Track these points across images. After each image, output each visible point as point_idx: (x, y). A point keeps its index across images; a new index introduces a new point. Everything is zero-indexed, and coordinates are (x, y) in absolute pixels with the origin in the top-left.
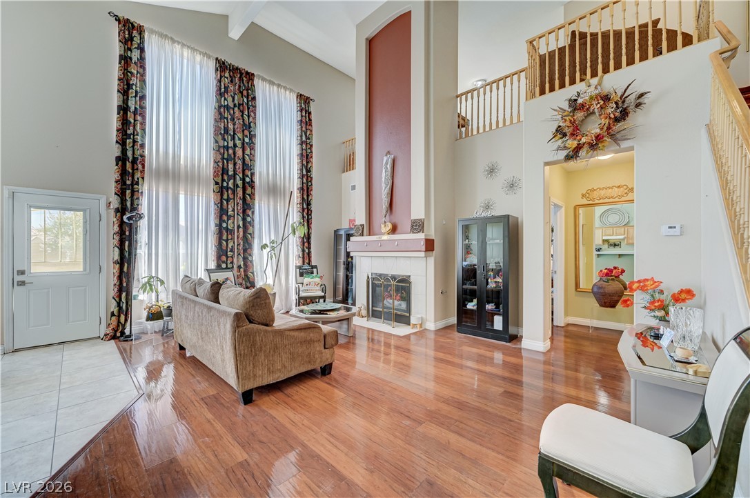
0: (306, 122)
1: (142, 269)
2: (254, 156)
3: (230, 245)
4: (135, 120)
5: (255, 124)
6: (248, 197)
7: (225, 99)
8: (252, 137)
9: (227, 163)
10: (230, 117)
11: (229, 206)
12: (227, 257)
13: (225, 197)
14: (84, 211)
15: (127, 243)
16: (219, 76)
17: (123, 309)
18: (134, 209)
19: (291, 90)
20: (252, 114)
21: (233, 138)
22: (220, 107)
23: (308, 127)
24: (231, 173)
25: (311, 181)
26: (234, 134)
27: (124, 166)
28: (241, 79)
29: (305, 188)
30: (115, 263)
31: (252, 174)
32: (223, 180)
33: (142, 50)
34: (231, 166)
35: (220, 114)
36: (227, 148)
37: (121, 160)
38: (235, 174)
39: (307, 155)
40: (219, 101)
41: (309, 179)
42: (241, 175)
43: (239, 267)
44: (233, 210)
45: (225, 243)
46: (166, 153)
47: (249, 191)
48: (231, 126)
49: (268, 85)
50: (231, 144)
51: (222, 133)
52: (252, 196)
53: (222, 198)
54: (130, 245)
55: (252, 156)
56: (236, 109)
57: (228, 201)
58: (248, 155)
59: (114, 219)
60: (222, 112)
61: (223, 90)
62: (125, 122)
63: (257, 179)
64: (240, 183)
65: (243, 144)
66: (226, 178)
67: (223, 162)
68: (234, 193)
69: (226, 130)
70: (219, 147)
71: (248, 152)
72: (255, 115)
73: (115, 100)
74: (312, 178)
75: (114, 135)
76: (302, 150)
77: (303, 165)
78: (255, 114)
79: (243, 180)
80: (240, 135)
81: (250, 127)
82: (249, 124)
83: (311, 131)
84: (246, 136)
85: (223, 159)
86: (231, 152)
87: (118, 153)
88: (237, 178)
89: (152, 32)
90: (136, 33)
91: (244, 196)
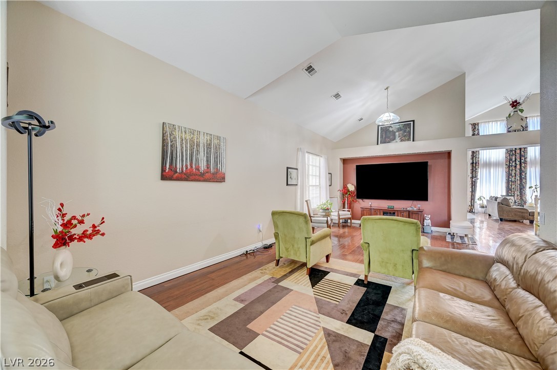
1: (477, 195)
3: (513, 187)
6: (523, 168)
9: (512, 156)
12: (512, 191)
13: (511, 169)
17: (472, 205)
18: (476, 177)
24: (514, 160)
27: (473, 166)
31: (526, 158)
32: (510, 163)
33: (478, 130)
34: (514, 157)
37: (472, 164)
42: (519, 160)
43: (518, 195)
44: (515, 173)
45: (510, 186)
46: (486, 158)
47: (523, 165)
52: (525, 167)
53: (509, 169)
54: (475, 187)
57: (512, 170)
59: (470, 180)
63: (528, 160)
64: (518, 163)
67: (510, 157)
68: (516, 166)
70: (508, 151)
79: (520, 162)
85: (510, 155)
86: (513, 152)
87: (471, 162)
88: (517, 161)
89: (482, 122)
90: (476, 126)
91: (521, 168)
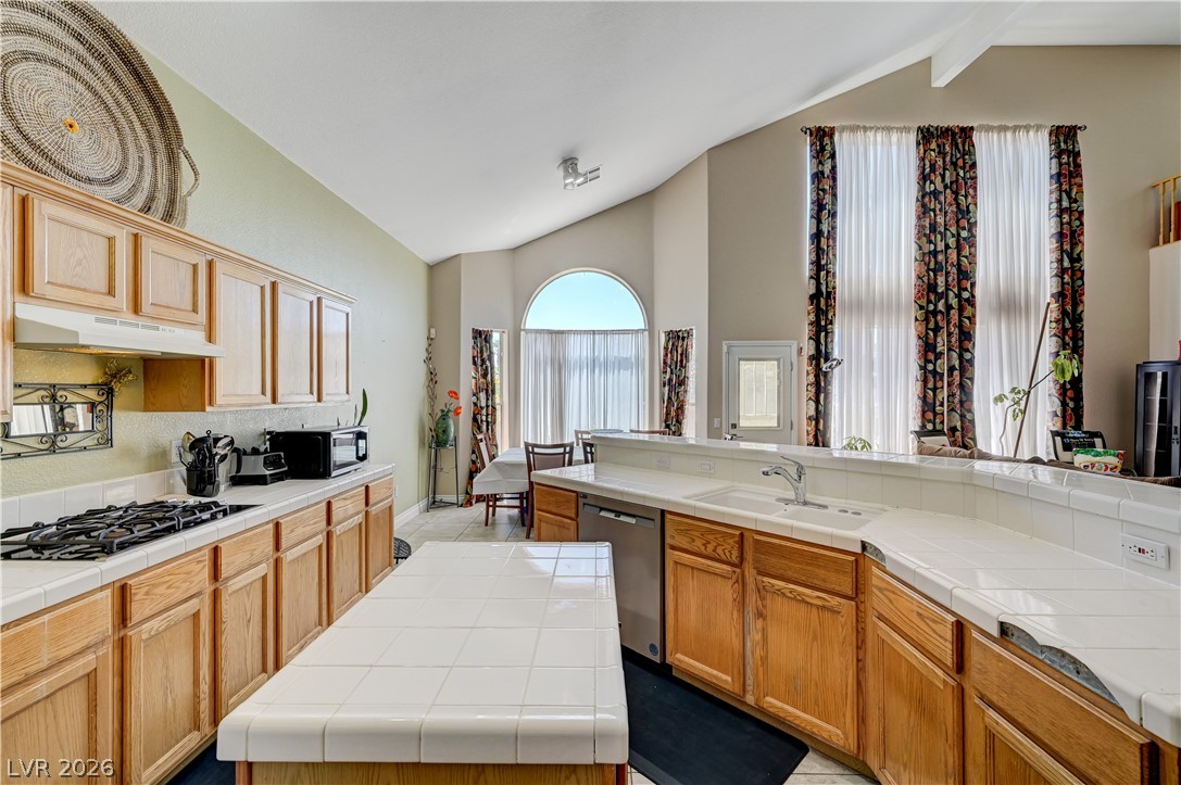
0: (1068, 174)
2: (975, 256)
3: (939, 398)
4: (828, 247)
5: (976, 204)
6: (967, 322)
7: (932, 182)
8: (972, 226)
9: (935, 275)
10: (938, 206)
11: (939, 339)
12: (935, 414)
13: (933, 325)
14: (778, 360)
15: (822, 395)
16: (922, 151)
19: (1038, 128)
20: (971, 191)
21: (944, 236)
22: (923, 197)
23: (1073, 180)
24: (940, 290)
25: (1082, 278)
26: (946, 229)
28: (954, 144)
29: (1068, 293)
30: (809, 418)
31: (973, 285)
32: (929, 302)
33: (833, 156)
34: (941, 280)
35: (924, 205)
36: (935, 253)
37: (815, 298)
38: (947, 289)
39: (1073, 233)
40: (922, 188)
41: (1079, 274)
42: (956, 290)
43: (953, 429)
44: (944, 344)
45: (931, 393)
46: (859, 277)
47: (967, 313)
48: (940, 219)
49: (996, 135)
50: (941, 247)
51: (927, 232)
52: (972, 319)
53: (927, 328)
54: (826, 398)
55: (972, 258)
56: (948, 191)
57: (936, 331)
58: (966, 257)
59: (806, 367)
60: (926, 204)
61: (928, 170)
62: (819, 251)
63: (978, 292)
64: (954, 302)
65: (958, 241)
66: (932, 298)
67: (929, 275)
68: (945, 318)
69: (933, 228)
70: (924, 254)
71: (966, 252)
72: (975, 191)
73: (808, 227)
74: (1083, 272)
75: (807, 269)
76: (1062, 224)
77: (1062, 251)
78: (975, 189)
79: (960, 296)
80: (953, 230)
81: (968, 212)
82: (968, 207)
83: (1081, 185)
84: (964, 228)
85: (929, 270)
86: (941, 257)
87: (812, 291)
88: (951, 294)
89: (843, 129)
90: (827, 140)
91: (960, 321)
